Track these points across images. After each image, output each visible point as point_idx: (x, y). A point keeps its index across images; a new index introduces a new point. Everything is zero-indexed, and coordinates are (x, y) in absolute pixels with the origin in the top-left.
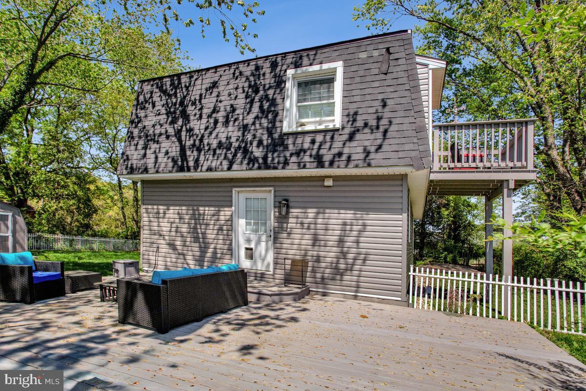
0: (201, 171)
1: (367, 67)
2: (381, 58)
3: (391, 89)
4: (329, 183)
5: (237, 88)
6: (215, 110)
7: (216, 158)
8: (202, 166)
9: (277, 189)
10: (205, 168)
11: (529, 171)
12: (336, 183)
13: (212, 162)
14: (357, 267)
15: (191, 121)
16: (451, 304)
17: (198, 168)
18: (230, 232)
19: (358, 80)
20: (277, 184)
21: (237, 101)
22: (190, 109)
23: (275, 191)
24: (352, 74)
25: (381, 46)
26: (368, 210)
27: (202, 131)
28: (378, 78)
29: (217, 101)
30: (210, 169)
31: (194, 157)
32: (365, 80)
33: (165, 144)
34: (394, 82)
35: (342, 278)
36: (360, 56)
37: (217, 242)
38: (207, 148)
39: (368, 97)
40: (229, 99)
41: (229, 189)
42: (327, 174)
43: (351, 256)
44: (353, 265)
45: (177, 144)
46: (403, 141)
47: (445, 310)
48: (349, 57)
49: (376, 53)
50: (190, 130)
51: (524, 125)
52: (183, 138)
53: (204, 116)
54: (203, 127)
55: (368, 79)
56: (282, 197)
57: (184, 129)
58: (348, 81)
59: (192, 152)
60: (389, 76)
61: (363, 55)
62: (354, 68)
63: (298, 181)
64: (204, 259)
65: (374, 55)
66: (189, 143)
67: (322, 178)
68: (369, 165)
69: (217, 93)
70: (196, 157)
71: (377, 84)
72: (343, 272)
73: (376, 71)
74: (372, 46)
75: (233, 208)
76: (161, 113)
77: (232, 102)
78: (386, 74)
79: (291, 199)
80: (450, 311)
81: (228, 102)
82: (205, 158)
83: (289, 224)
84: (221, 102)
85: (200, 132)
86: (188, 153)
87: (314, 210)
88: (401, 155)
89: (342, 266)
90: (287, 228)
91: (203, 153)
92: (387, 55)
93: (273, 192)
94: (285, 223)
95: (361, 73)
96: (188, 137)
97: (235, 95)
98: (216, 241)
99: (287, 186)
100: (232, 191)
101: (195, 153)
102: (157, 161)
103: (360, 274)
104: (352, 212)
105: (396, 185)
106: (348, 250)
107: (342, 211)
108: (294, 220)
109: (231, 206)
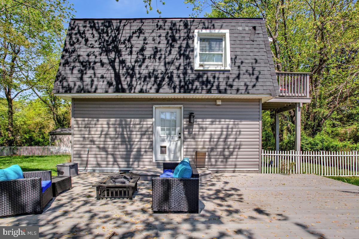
0: (134, 92)
1: (243, 35)
2: (250, 32)
3: (256, 50)
4: (219, 103)
5: (160, 36)
6: (143, 49)
7: (146, 84)
8: (135, 89)
9: (185, 106)
10: (137, 91)
11: (308, 99)
12: (224, 103)
13: (143, 86)
14: (235, 153)
15: (122, 56)
16: (282, 169)
17: (131, 90)
18: (151, 136)
19: (238, 42)
20: (185, 103)
21: (160, 46)
22: (121, 47)
23: (184, 108)
24: (235, 39)
25: (250, 25)
26: (241, 119)
27: (133, 64)
28: (249, 43)
29: (144, 43)
30: (141, 91)
31: (128, 82)
32: (241, 43)
33: (100, 71)
34: (258, 46)
35: (226, 160)
36: (238, 29)
37: (141, 143)
38: (138, 76)
39: (245, 53)
40: (153, 42)
41: (151, 106)
42: (219, 97)
43: (232, 147)
44: (233, 152)
45: (112, 71)
46: (265, 80)
47: (279, 173)
48: (232, 28)
49: (247, 28)
50: (122, 62)
51: (305, 75)
52: (117, 67)
53: (134, 53)
54: (133, 60)
55: (244, 42)
56: (188, 112)
57: (117, 60)
58: (233, 42)
59: (126, 78)
60: (255, 43)
61: (240, 28)
62: (236, 35)
63: (199, 101)
64: (130, 157)
65: (246, 29)
66: (122, 72)
67: (215, 100)
68: (248, 93)
69: (143, 38)
70: (129, 82)
71: (248, 46)
72: (228, 157)
73: (248, 39)
74: (244, 24)
75: (154, 119)
76: (94, 47)
77: (156, 45)
78: (253, 41)
79: (195, 113)
80: (282, 173)
81: (152, 45)
82: (137, 83)
83: (194, 129)
84: (146, 44)
85: (131, 64)
86: (123, 79)
87: (210, 120)
88: (265, 88)
89: (227, 153)
90: (192, 132)
91: (134, 79)
92: (253, 31)
93: (182, 108)
94: (191, 128)
95: (240, 39)
96: (121, 67)
97: (158, 41)
98: (139, 143)
99: (192, 104)
100: (152, 107)
101: (129, 79)
102: (93, 84)
103: (237, 157)
104: (232, 120)
105: (256, 105)
106: (230, 144)
107: (227, 120)
108: (197, 126)
109: (152, 118)
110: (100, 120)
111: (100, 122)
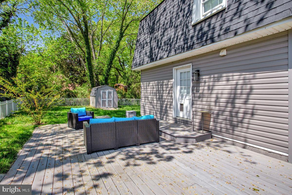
0: (157, 60)
4: (224, 53)
5: (174, 6)
9: (193, 64)
10: (158, 58)
12: (229, 52)
14: (246, 120)
20: (194, 60)
29: (165, 18)
30: (160, 58)
35: (234, 128)
40: (169, 15)
44: (244, 118)
63: (205, 56)
64: (162, 111)
75: (173, 80)
76: (146, 34)
77: (171, 16)
79: (201, 70)
93: (191, 66)
94: (198, 86)
99: (199, 61)
100: (172, 70)
103: (248, 126)
108: (203, 84)
109: (172, 79)
110: (151, 83)
111: (150, 84)
